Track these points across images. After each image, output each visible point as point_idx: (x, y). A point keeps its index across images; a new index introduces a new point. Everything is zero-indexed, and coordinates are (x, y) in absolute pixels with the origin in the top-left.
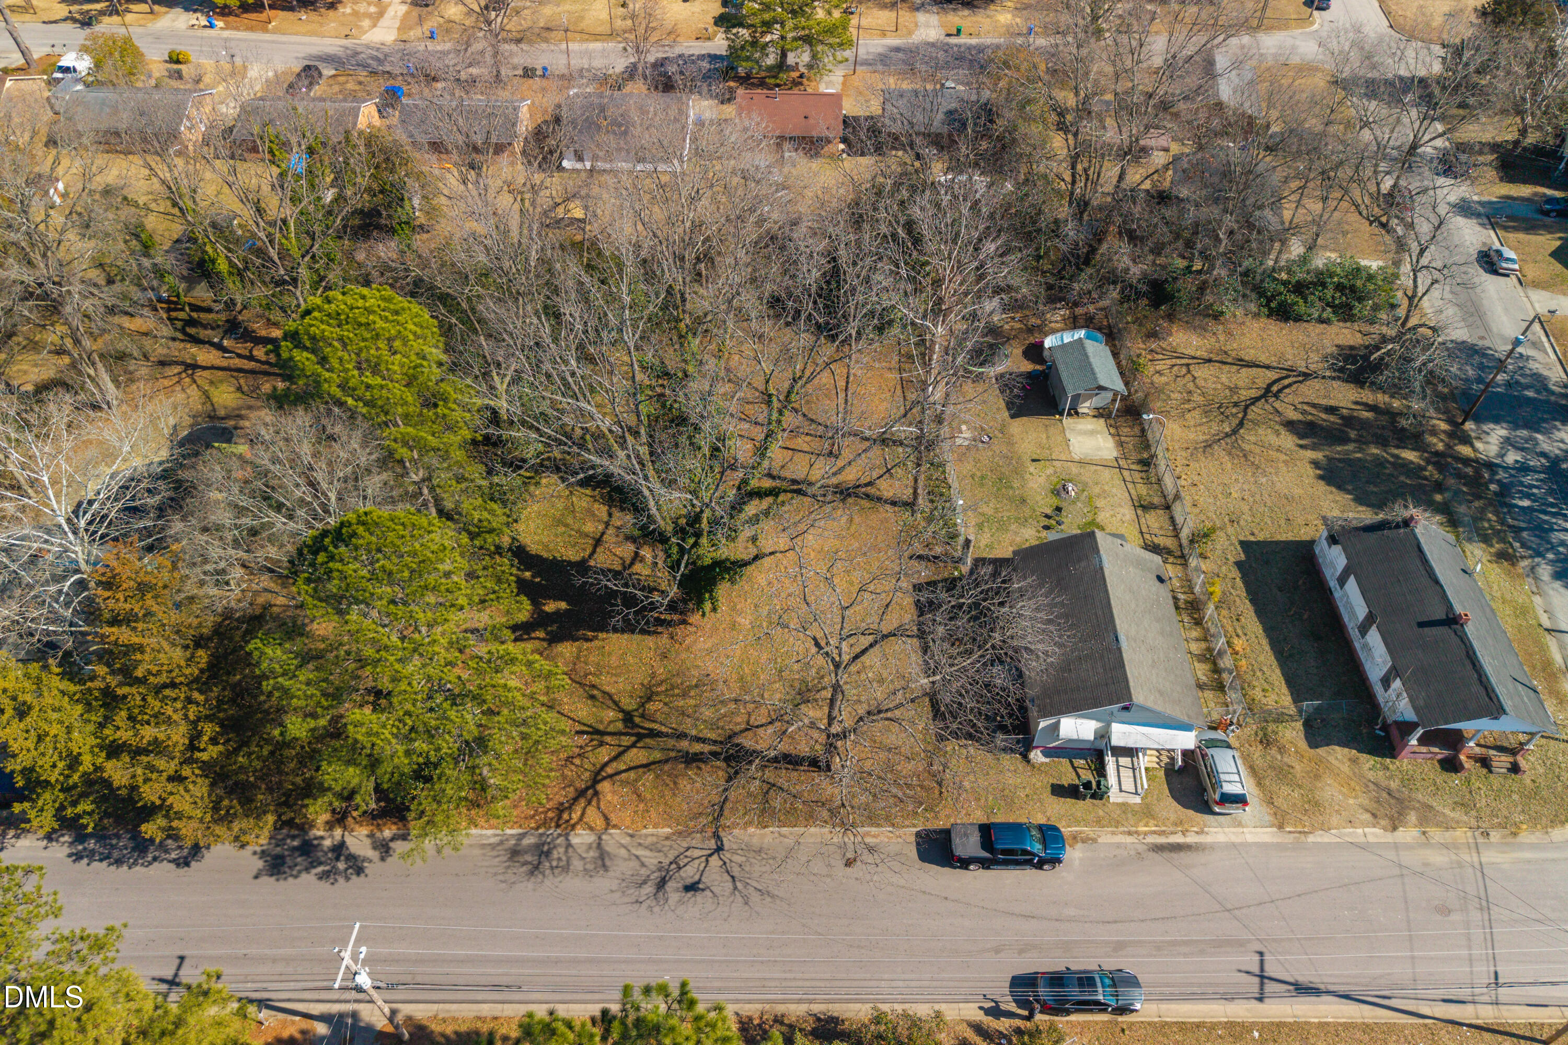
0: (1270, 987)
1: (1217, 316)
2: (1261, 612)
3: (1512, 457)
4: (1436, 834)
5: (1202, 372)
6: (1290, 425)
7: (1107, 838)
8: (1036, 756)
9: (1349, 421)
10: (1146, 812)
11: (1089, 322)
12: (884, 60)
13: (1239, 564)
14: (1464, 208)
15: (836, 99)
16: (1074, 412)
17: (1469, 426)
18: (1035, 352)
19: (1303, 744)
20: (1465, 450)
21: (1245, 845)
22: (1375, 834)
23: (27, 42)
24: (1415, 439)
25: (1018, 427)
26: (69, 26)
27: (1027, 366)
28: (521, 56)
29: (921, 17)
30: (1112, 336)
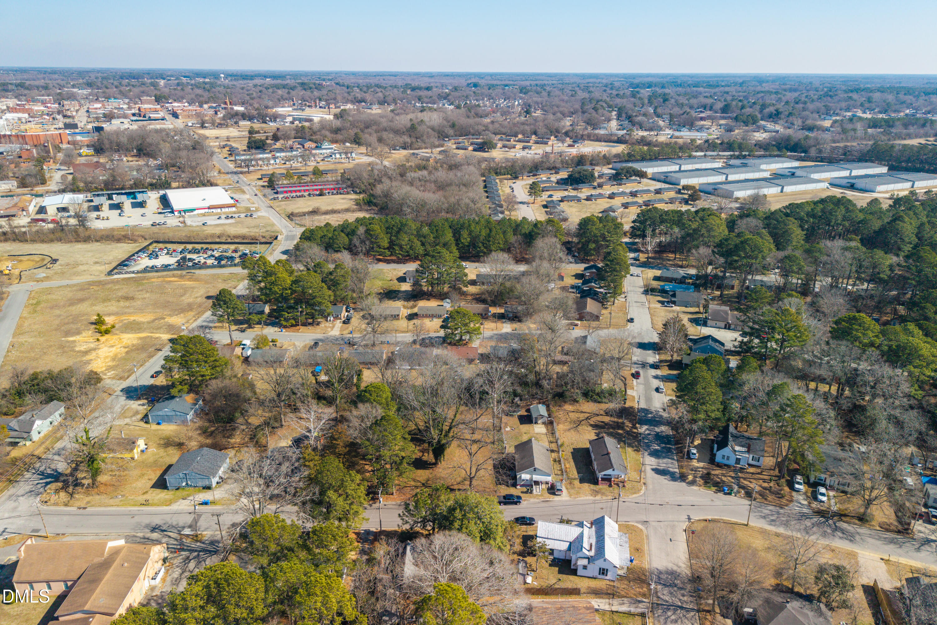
1: (577, 402)
2: (575, 461)
3: (647, 432)
4: (604, 497)
5: (570, 414)
6: (591, 425)
7: (532, 500)
8: (518, 487)
9: (606, 424)
10: (542, 495)
11: (543, 403)
12: (491, 338)
13: (572, 452)
14: (656, 377)
15: (476, 349)
16: (536, 423)
17: (638, 425)
18: (528, 410)
19: (578, 483)
20: (635, 431)
21: (562, 500)
22: (591, 498)
23: (233, 337)
24: (622, 428)
25: (522, 427)
26: (237, 332)
27: (526, 414)
28: (382, 338)
29: (505, 325)
30: (548, 407)
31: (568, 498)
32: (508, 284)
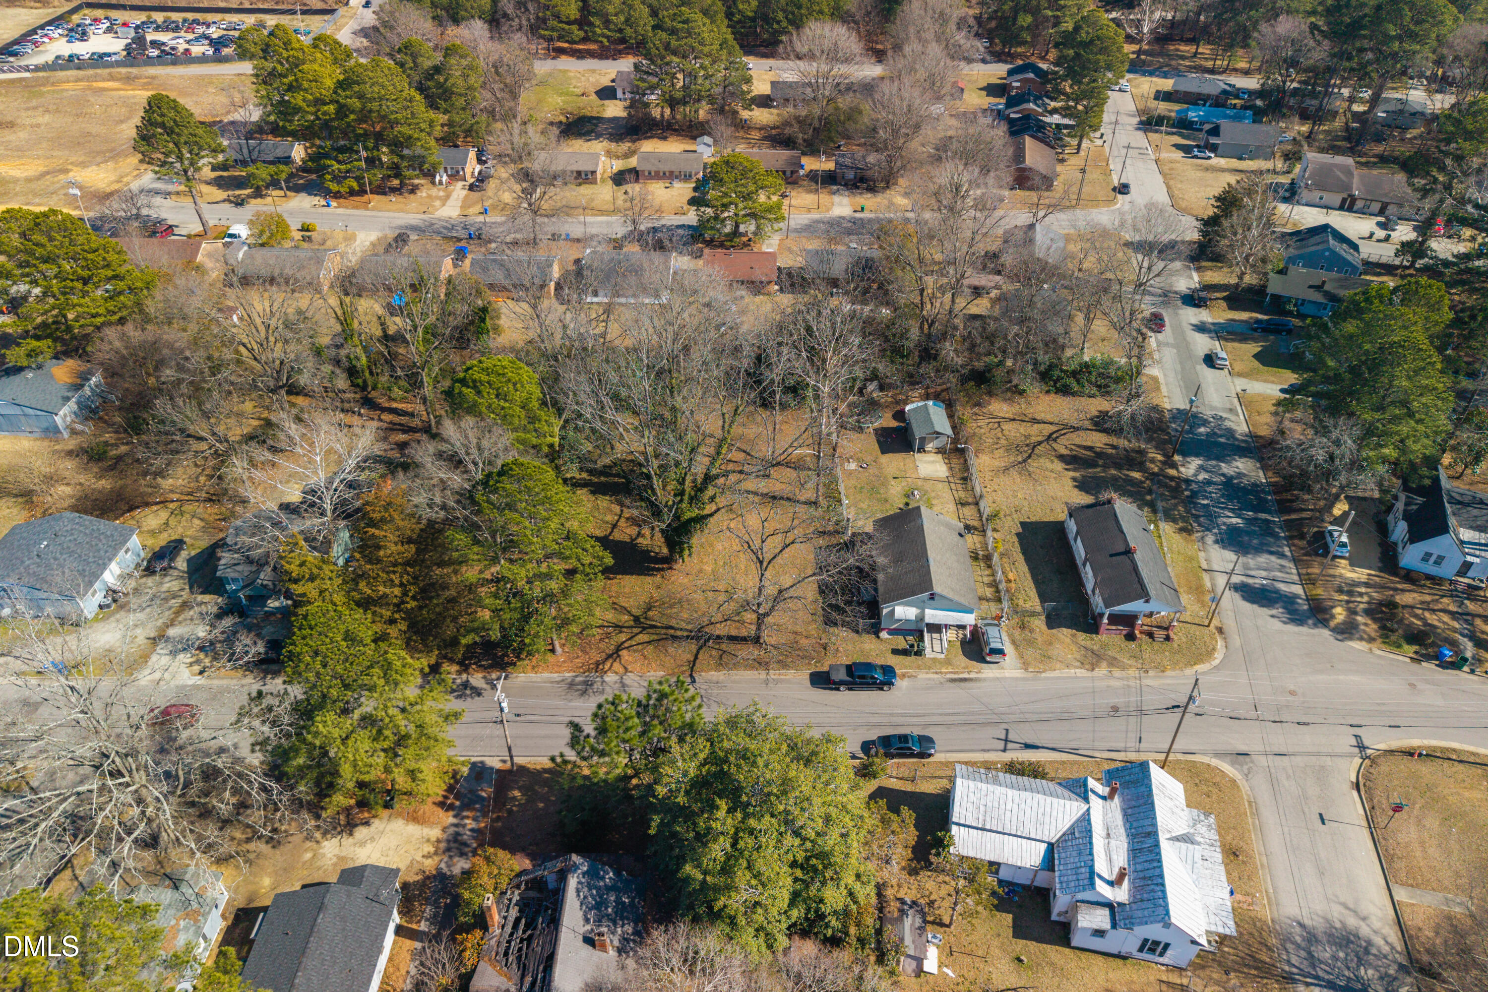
0: (1010, 745)
1: (1021, 393)
2: (1028, 560)
3: (1202, 476)
4: (1117, 673)
5: (1006, 426)
6: (1061, 458)
7: (922, 675)
8: (884, 635)
9: (1100, 455)
10: (948, 662)
11: (937, 397)
12: (809, 229)
13: (1018, 535)
14: (1201, 328)
15: (773, 255)
16: (921, 450)
17: (1177, 458)
18: (900, 415)
19: (1044, 627)
20: (1172, 472)
21: (1005, 678)
22: (1081, 672)
24: (1140, 466)
25: (885, 459)
26: (227, 206)
27: (894, 424)
28: (550, 226)
29: (836, 199)
30: (950, 406)
31: (1018, 673)
32: (844, 102)
